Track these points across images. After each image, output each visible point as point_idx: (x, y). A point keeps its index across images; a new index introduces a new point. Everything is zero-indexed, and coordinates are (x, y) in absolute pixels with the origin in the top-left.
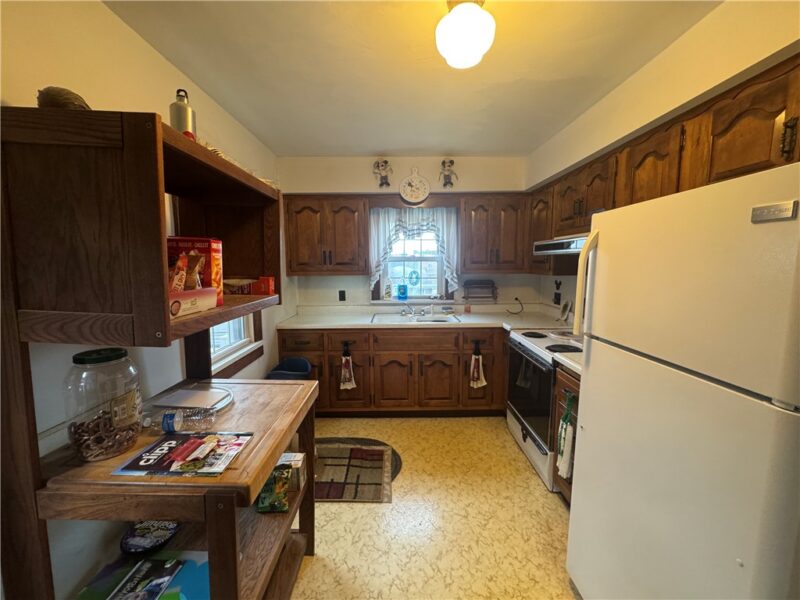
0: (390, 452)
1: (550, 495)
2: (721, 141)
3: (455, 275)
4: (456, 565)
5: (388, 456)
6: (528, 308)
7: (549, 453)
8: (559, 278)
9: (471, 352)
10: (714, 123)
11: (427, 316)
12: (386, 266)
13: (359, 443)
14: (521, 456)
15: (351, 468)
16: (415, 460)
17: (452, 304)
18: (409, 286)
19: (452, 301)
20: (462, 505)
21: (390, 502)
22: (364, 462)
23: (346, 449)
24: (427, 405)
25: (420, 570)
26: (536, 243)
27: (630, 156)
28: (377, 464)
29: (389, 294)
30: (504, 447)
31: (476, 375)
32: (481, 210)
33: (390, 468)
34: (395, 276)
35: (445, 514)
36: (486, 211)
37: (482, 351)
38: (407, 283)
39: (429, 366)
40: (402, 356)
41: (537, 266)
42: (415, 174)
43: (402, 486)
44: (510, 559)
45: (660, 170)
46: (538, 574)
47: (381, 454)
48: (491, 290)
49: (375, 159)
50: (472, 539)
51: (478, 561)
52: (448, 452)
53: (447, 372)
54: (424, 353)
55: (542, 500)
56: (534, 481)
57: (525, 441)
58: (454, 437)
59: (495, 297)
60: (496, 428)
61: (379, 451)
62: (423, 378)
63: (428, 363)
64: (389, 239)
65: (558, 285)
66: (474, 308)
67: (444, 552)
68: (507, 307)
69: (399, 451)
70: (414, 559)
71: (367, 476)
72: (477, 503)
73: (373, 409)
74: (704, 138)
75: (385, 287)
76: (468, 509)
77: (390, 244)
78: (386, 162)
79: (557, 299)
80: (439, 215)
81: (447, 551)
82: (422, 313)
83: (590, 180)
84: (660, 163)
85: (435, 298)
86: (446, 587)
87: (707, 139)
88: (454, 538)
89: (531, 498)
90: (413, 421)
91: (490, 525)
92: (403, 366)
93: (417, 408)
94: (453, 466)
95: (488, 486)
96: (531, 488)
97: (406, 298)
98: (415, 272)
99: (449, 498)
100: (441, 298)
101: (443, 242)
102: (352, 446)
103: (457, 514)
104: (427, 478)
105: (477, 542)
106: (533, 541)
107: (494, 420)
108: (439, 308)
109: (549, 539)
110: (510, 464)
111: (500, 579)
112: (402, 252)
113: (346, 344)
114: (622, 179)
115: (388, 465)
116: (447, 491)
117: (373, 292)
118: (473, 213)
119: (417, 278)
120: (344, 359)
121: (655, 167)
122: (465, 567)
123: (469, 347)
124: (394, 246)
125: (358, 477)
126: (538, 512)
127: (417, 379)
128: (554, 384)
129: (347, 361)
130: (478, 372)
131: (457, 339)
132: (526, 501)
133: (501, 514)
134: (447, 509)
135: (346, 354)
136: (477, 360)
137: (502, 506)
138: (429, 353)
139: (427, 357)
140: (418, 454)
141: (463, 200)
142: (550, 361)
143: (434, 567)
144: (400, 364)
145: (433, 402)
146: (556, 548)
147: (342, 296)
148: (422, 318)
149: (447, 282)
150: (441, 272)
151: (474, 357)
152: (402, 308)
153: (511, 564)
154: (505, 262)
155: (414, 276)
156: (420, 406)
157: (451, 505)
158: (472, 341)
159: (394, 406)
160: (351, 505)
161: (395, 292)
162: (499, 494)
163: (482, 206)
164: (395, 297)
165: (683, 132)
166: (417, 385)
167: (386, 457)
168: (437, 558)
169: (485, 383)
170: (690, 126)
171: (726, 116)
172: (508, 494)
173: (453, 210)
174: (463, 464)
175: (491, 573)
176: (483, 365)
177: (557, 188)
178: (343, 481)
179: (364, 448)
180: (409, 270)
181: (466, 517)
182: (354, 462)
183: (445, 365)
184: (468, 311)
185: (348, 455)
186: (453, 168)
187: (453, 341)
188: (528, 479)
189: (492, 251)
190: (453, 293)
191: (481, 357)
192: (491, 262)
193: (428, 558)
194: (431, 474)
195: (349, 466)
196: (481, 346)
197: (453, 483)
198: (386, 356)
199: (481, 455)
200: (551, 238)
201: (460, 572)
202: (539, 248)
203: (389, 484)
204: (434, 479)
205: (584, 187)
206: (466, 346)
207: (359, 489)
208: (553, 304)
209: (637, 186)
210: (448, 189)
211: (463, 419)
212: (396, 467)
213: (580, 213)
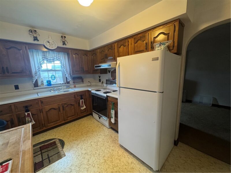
0: (58, 140)
1: (109, 129)
2: (136, 45)
3: (69, 76)
4: (94, 159)
5: (58, 142)
6: (92, 84)
7: (108, 119)
8: (100, 75)
9: (80, 99)
10: (134, 41)
11: (61, 90)
12: (40, 73)
13: (43, 143)
14: (99, 123)
15: (43, 154)
16: (69, 138)
17: (70, 85)
18: (52, 81)
19: (69, 84)
20: (89, 143)
21: (65, 156)
22: (48, 149)
23: (38, 148)
24: (67, 120)
25: (84, 168)
26: (95, 65)
27: (118, 45)
28: (54, 147)
29: (42, 84)
30: (94, 123)
31: (82, 105)
32: (76, 54)
33: (60, 145)
34: (44, 77)
35: (85, 148)
36: (78, 55)
37: (83, 98)
38: (50, 79)
39: (66, 107)
40: (55, 106)
41: (95, 72)
42: (50, 38)
43: (67, 149)
44: (106, 149)
45: (124, 49)
46: (113, 148)
47: (55, 142)
48: (81, 80)
49: (30, 28)
50: (95, 151)
51: (99, 155)
52: (79, 131)
53: (73, 107)
54: (64, 103)
55: (108, 131)
56: (104, 128)
57: (100, 119)
58: (79, 126)
59: (83, 81)
60: (90, 119)
61: (53, 142)
62: (64, 111)
63: (66, 106)
64: (40, 62)
65: (100, 77)
66: (77, 86)
67: (89, 159)
68: (86, 84)
69: (61, 138)
70: (81, 167)
71: (51, 153)
72: (93, 141)
73: (45, 128)
74: (132, 43)
75: (40, 82)
76: (91, 143)
77: (41, 64)
78: (36, 31)
79: (100, 80)
80: (61, 55)
81: (90, 158)
82: (59, 90)
83: (108, 49)
84: (124, 47)
85: (63, 84)
86: (94, 167)
87: (133, 43)
88: (91, 153)
89: (105, 132)
90: (62, 127)
91: (99, 144)
92: (56, 109)
93: (64, 122)
94: (82, 134)
95: (94, 135)
96: (105, 130)
97: (51, 85)
98: (53, 75)
99: (85, 143)
100: (65, 84)
101: (64, 65)
102: (40, 146)
103: (89, 147)
104: (75, 142)
105: (97, 150)
106: (109, 142)
107: (89, 117)
108: (65, 87)
109: (112, 139)
110: (97, 126)
111: (106, 155)
112: (46, 68)
113: (26, 107)
114: (116, 50)
115: (59, 145)
116: (83, 142)
117: (34, 84)
118: (74, 55)
119: (54, 77)
120: (26, 114)
121: (123, 48)
122: (97, 159)
123: (79, 97)
124: (43, 66)
125: (48, 155)
126: (108, 135)
127: (62, 112)
128: (108, 102)
129: (28, 114)
130: (83, 104)
131: (75, 96)
132: (104, 133)
133: (100, 140)
134: (85, 147)
135: (27, 111)
136: (82, 101)
137: (100, 138)
138: (65, 102)
139: (65, 104)
140: (69, 136)
141: (70, 51)
142: (106, 96)
143: (88, 165)
144: (54, 109)
145: (69, 118)
146: (114, 140)
147: (17, 87)
148: (59, 91)
149: (67, 78)
150: (64, 75)
151: (81, 100)
152: (50, 89)
153: (107, 150)
154: (85, 71)
155: (53, 77)
156: (64, 121)
157: (86, 145)
158: (80, 95)
159: (54, 124)
160: (49, 166)
161: (45, 83)
162: (97, 135)
163: (76, 53)
164: (46, 85)
165: (128, 41)
166: (62, 115)
167: (57, 143)
168: (88, 162)
169: (85, 107)
170: (130, 40)
171: (136, 40)
172: (100, 134)
173: (66, 54)
174: (85, 132)
175: (103, 155)
176: (84, 102)
177: (99, 50)
178: (41, 160)
179: (46, 144)
180: (50, 75)
181: (91, 146)
182: (43, 151)
183: (72, 105)
184: (75, 87)
185: (39, 150)
186: (66, 39)
187: (74, 97)
188: (103, 128)
189: (81, 68)
190: (69, 82)
191: (83, 100)
192: (82, 71)
193: (85, 164)
194: (76, 140)
195: (42, 154)
196: (83, 97)
197: (84, 139)
198: (47, 108)
199: (89, 127)
200: (98, 64)
201: (96, 161)
202: (96, 67)
203: (62, 150)
204: (78, 141)
205: (107, 51)
206: (78, 97)
207: (50, 159)
208: (99, 82)
209: (120, 52)
210: (64, 46)
211: (80, 120)
212: (62, 144)
213: (106, 58)
